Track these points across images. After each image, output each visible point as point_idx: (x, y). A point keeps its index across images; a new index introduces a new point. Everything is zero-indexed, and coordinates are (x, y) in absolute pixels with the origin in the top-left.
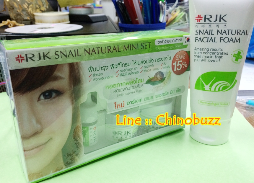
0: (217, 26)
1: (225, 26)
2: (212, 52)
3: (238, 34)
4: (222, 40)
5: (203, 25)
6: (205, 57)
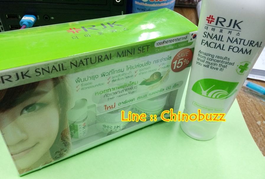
1: (238, 34)
2: (217, 59)
3: (251, 45)
4: (231, 49)
5: (213, 29)
6: (208, 63)
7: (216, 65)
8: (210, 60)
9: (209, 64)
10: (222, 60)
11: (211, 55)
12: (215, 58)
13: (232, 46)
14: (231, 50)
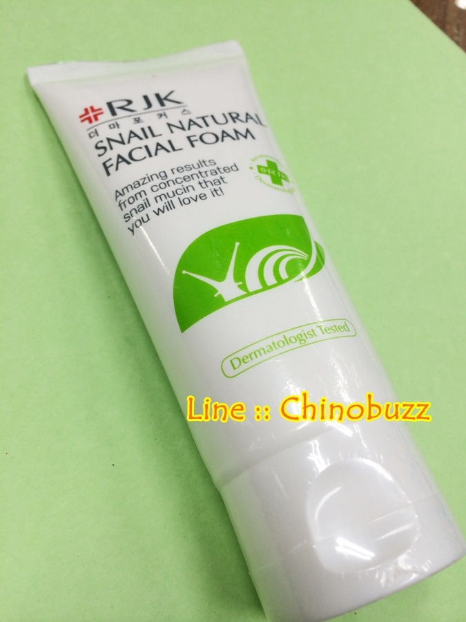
0: (161, 115)
1: (185, 112)
2: (182, 175)
3: (236, 120)
4: (197, 140)
5: (113, 124)
6: (163, 197)
7: (190, 188)
8: (163, 186)
9: (169, 199)
10: (195, 171)
11: (154, 177)
12: (171, 177)
13: (195, 136)
14: (198, 144)
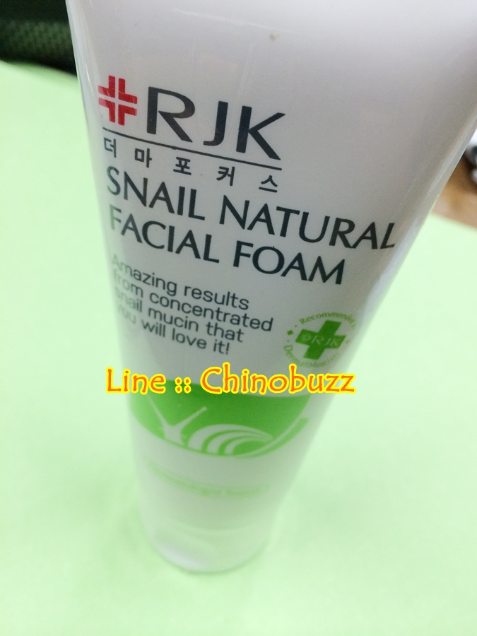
0: (225, 173)
1: (269, 185)
2: (194, 302)
3: (339, 240)
5: (143, 152)
6: (158, 314)
7: (193, 326)
8: (164, 302)
9: (163, 323)
10: (213, 306)
13: (251, 245)
14: (246, 262)
